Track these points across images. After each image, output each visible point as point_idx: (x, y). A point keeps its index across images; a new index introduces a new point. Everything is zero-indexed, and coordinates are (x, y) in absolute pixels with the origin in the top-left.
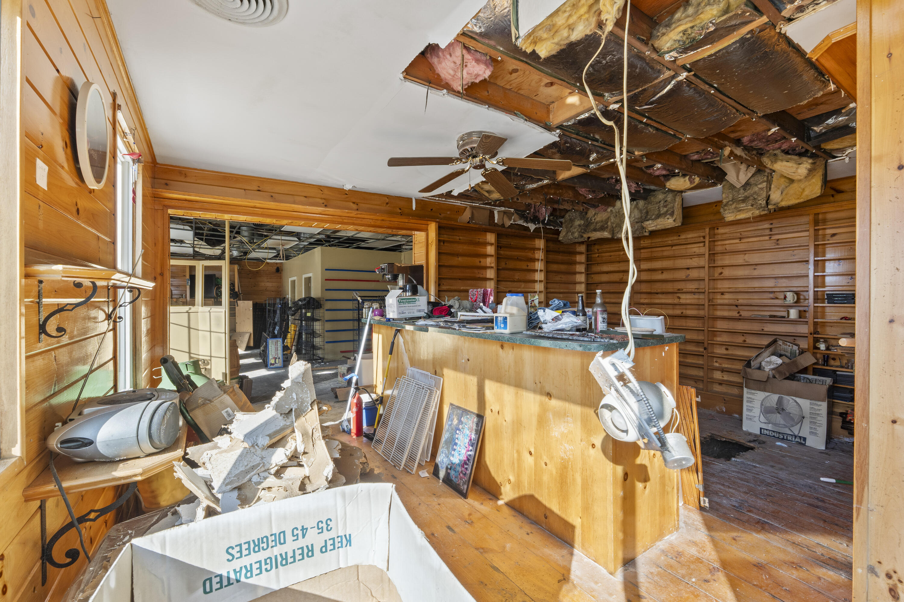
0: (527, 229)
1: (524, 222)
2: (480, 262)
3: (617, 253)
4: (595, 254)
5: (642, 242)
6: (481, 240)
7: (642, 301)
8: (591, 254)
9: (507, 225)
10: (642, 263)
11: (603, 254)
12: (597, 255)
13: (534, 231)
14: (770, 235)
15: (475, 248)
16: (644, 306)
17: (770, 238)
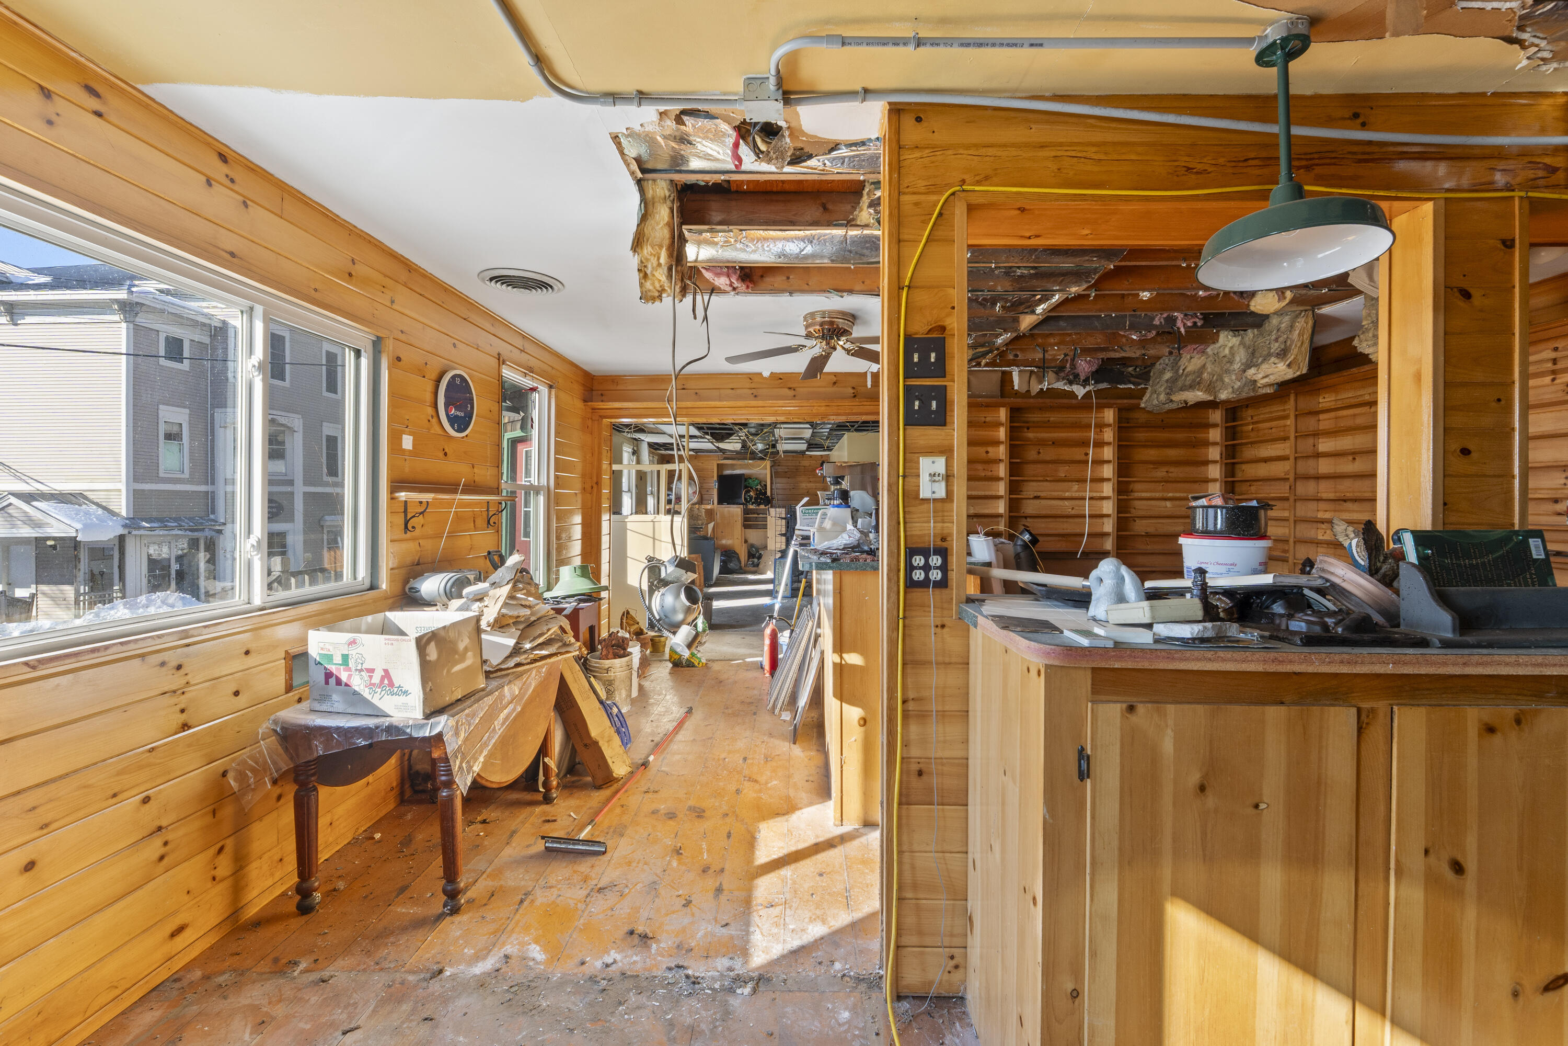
0: (1072, 395)
1: (1065, 384)
2: (987, 452)
3: (1281, 422)
4: (1248, 424)
5: (1321, 400)
6: (988, 419)
7: (1321, 515)
8: (1242, 425)
9: (1034, 392)
10: (1320, 440)
11: (1261, 425)
12: (1251, 427)
13: (1082, 398)
14: (1554, 372)
15: (977, 432)
16: (1323, 526)
17: (1553, 380)
